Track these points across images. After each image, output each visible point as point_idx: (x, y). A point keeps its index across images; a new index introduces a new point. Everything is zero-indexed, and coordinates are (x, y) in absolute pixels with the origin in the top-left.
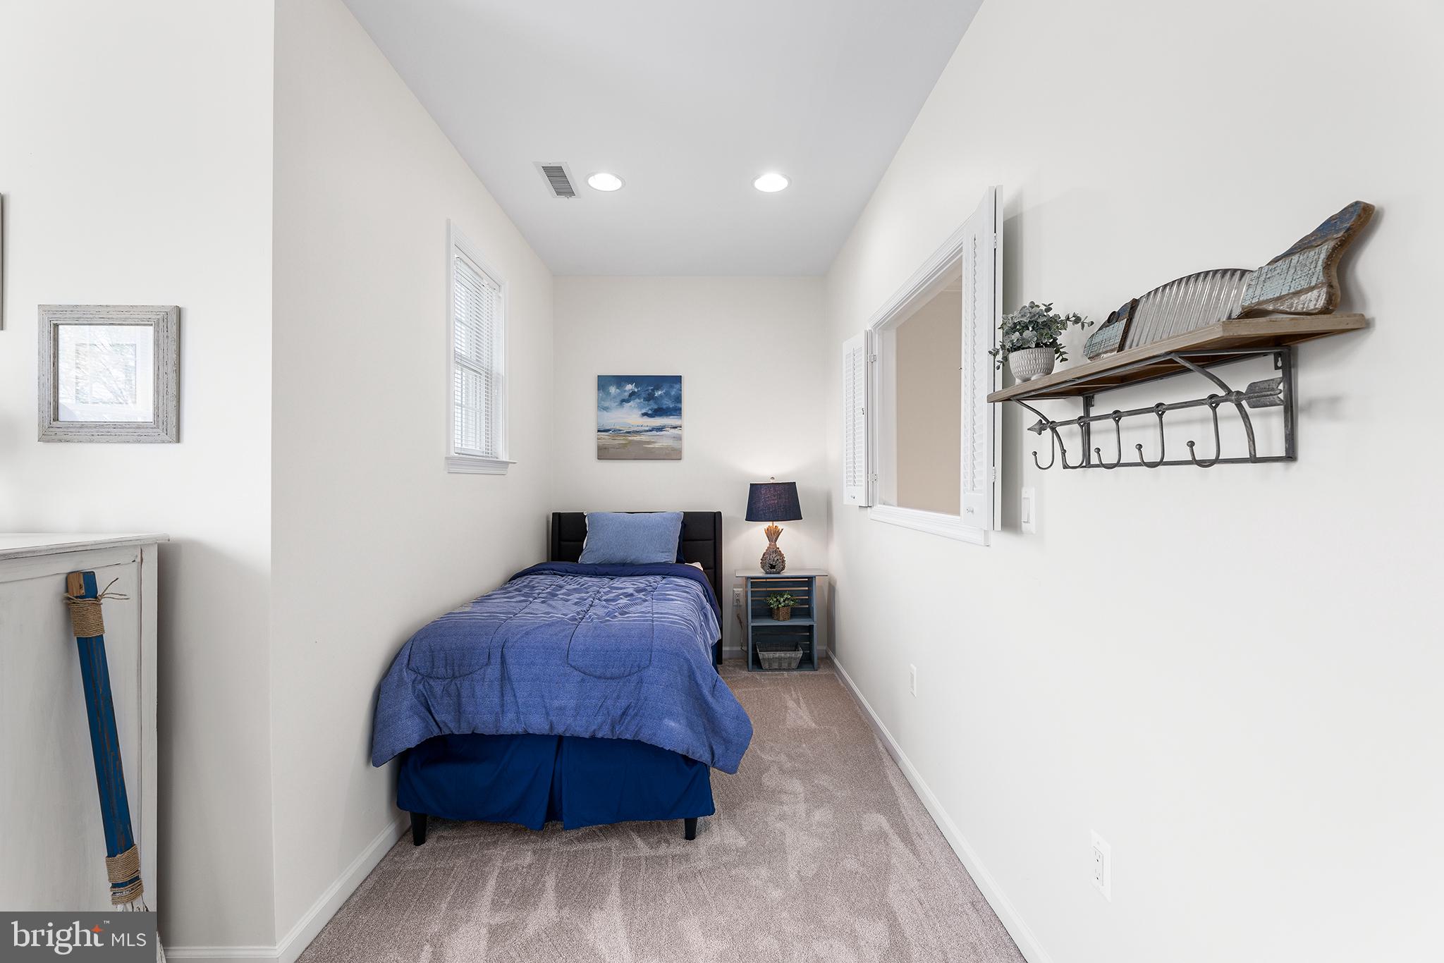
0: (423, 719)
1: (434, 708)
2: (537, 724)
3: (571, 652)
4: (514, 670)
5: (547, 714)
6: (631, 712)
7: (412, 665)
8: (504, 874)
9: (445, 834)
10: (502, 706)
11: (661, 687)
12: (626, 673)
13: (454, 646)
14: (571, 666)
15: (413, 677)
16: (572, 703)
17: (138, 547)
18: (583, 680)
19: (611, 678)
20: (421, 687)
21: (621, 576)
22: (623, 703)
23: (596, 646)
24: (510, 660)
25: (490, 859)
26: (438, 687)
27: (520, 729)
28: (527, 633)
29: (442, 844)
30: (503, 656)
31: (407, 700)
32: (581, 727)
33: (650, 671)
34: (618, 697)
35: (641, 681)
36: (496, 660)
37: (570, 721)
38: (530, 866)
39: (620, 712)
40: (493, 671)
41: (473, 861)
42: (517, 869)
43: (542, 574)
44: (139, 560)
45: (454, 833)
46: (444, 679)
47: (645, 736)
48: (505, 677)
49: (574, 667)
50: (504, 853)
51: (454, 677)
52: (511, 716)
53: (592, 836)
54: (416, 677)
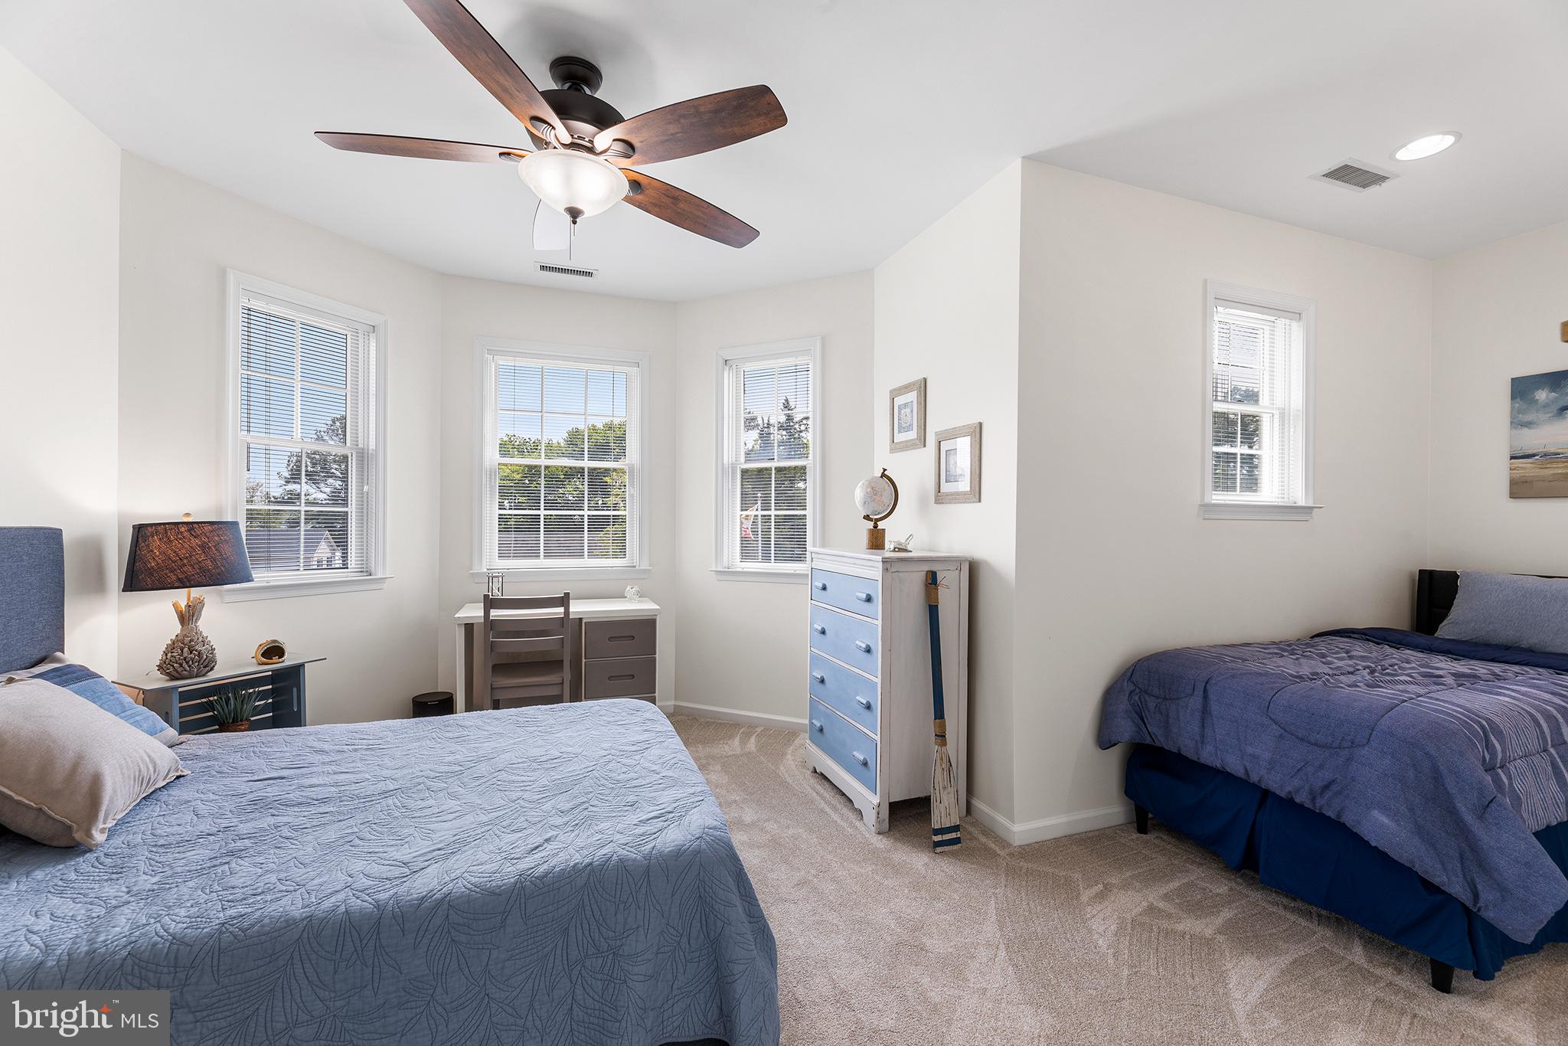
0: (1137, 725)
1: (1147, 719)
2: (1234, 765)
3: (1271, 704)
4: (1214, 707)
5: (1242, 758)
6: (1335, 788)
7: (1134, 679)
8: (1190, 885)
9: (1165, 837)
10: (1203, 736)
11: (1376, 773)
12: (1335, 745)
13: (1166, 672)
14: (1271, 718)
15: (1132, 688)
16: (1267, 755)
17: (957, 561)
18: (1281, 736)
19: (1316, 744)
20: (1137, 698)
21: (1473, 658)
22: (1326, 775)
23: (1301, 705)
24: (1212, 696)
25: (1187, 871)
26: (1152, 703)
27: (1218, 764)
28: (1233, 676)
29: (1156, 842)
30: (1205, 690)
31: (1123, 705)
32: (1278, 782)
33: (1365, 751)
34: (1321, 767)
35: (1349, 759)
36: (1199, 692)
37: (1263, 772)
38: (1218, 895)
39: (1320, 784)
40: (1195, 702)
41: (1172, 864)
42: (1205, 890)
43: (1350, 637)
44: (959, 568)
45: (1172, 840)
46: (1158, 698)
47: (1348, 819)
48: (1205, 711)
49: (1273, 720)
50: (1203, 875)
51: (1165, 699)
52: (1209, 748)
53: (1308, 915)
54: (1135, 690)
